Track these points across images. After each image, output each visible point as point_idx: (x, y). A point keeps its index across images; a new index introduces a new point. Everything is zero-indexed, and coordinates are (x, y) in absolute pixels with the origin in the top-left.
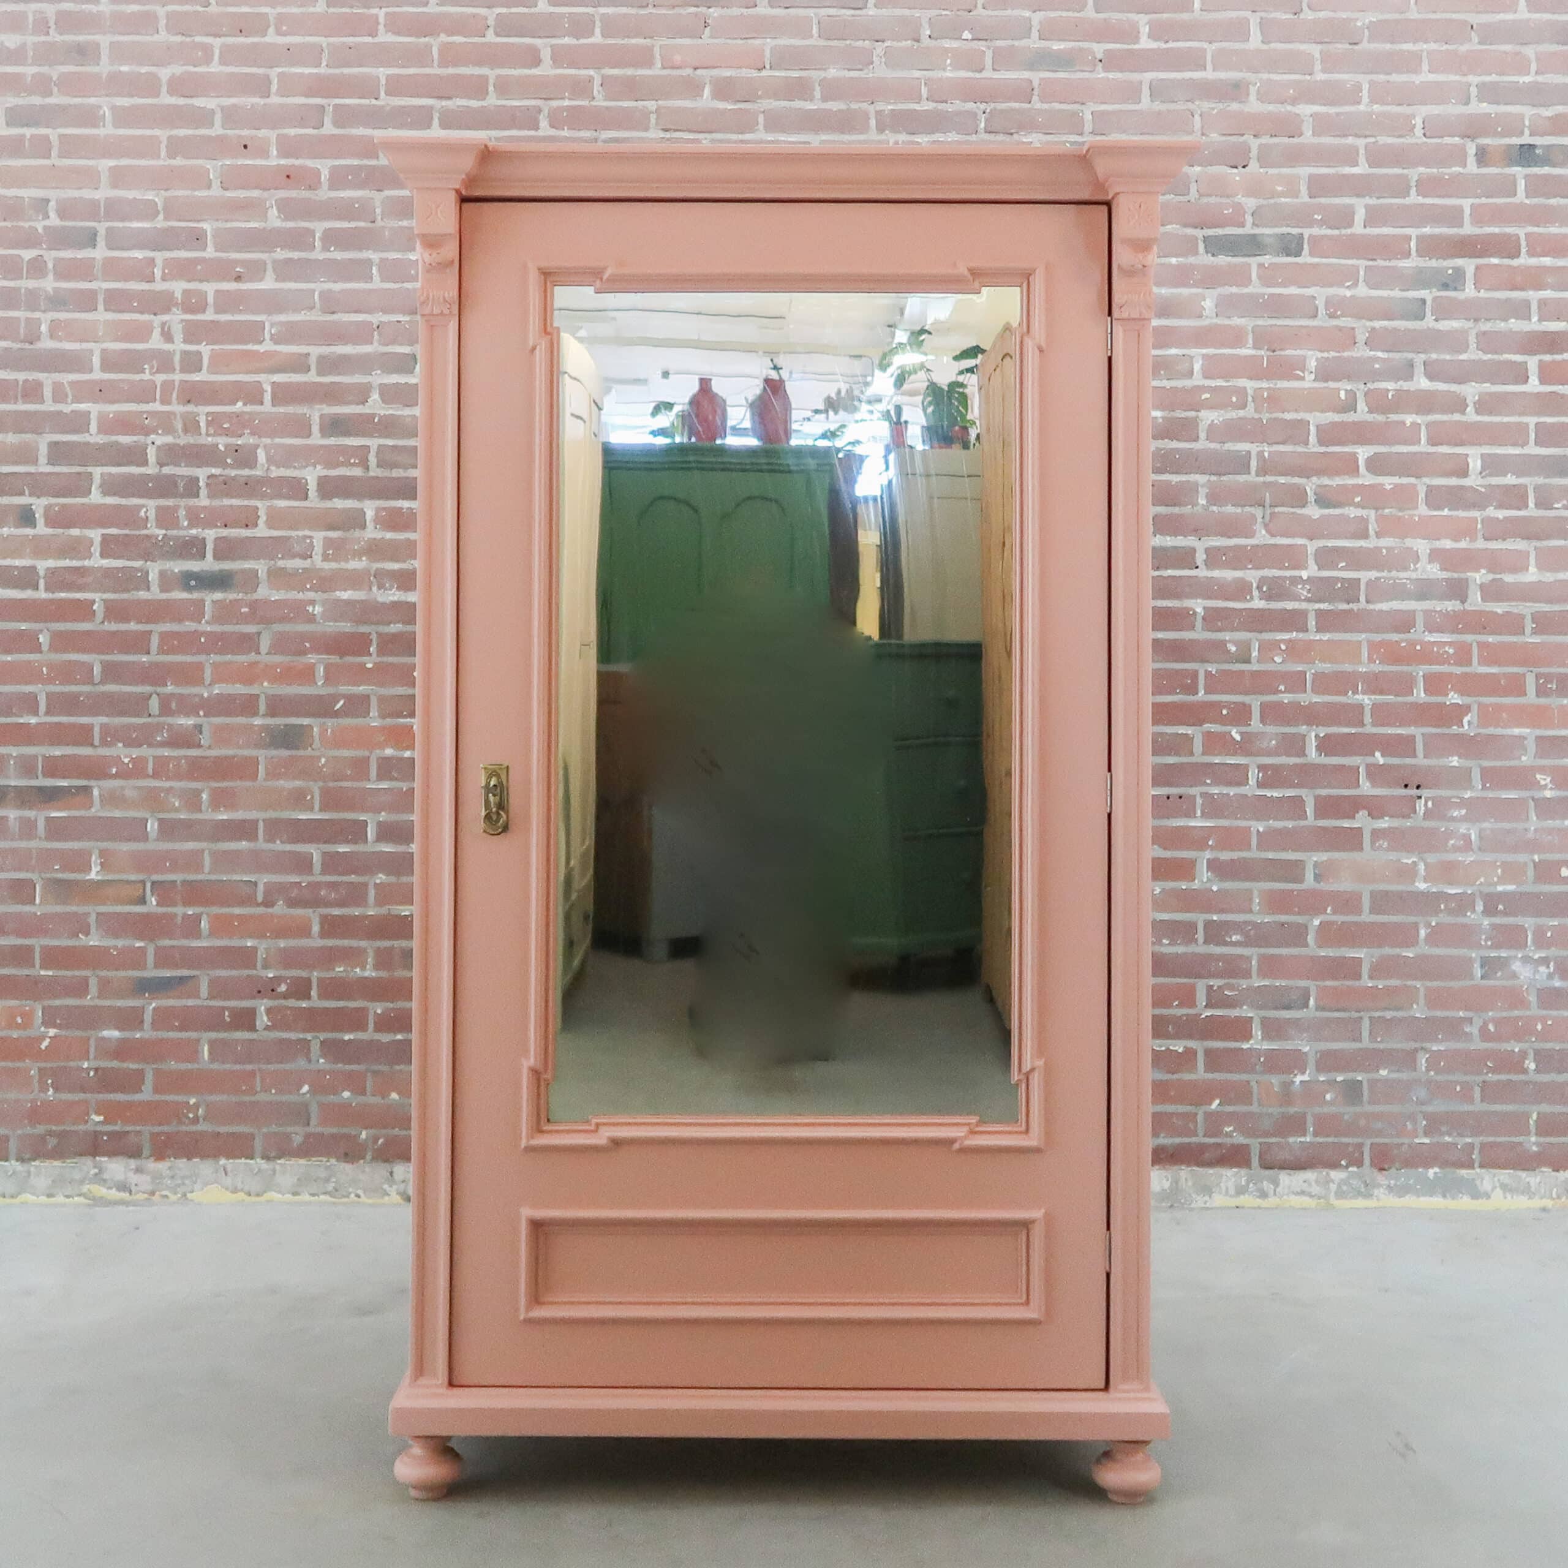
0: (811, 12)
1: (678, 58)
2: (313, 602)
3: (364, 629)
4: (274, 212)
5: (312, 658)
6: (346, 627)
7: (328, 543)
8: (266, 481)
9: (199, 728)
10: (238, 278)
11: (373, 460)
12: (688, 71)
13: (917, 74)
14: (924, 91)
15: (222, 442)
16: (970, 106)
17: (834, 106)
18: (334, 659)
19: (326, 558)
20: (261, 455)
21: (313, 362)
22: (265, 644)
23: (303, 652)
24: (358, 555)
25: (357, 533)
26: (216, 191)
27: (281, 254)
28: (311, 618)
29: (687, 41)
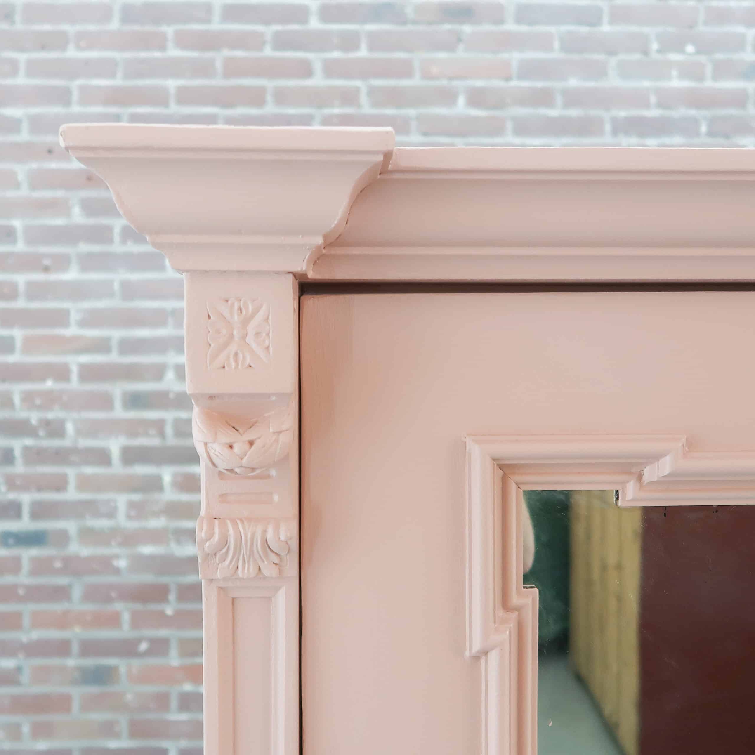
0: (552, 29)
1: (435, 70)
2: (117, 557)
3: (164, 580)
4: (76, 210)
5: (119, 606)
6: (148, 578)
7: (131, 505)
8: (75, 450)
9: (19, 669)
10: (46, 269)
11: (169, 430)
12: (444, 82)
13: (646, 84)
14: (653, 99)
15: (34, 417)
16: (693, 112)
17: (574, 112)
18: (138, 606)
19: (129, 517)
20: (70, 428)
21: (114, 344)
22: (77, 593)
23: (109, 600)
24: (157, 514)
25: (156, 496)
26: (24, 192)
27: (84, 248)
28: (117, 571)
29: (442, 55)
